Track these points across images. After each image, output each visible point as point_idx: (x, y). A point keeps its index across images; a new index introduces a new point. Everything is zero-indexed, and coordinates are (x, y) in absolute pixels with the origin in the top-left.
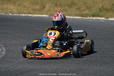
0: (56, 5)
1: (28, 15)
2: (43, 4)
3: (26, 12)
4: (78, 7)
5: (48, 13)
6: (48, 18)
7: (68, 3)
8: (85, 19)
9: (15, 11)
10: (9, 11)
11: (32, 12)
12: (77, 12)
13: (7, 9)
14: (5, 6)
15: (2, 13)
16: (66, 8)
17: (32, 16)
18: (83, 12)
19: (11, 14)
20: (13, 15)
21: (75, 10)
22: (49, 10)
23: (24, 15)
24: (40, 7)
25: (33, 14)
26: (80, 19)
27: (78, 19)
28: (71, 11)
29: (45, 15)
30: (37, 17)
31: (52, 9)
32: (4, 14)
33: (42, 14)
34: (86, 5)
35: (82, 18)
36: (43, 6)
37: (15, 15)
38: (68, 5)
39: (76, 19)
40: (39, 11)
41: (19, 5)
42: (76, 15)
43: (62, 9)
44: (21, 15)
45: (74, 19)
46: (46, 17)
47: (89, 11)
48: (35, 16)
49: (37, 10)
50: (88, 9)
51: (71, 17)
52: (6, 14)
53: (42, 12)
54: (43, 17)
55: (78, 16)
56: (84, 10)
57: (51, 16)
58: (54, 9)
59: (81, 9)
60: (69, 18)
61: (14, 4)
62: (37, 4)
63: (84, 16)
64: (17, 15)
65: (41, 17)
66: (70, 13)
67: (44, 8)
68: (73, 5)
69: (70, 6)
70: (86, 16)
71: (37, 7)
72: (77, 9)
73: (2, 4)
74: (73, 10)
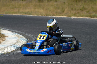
0: (72, 10)
1: (53, 16)
2: (63, 8)
3: (51, 14)
4: (87, 11)
5: (67, 15)
6: (66, 18)
7: (81, 8)
8: (93, 19)
9: (43, 13)
10: (40, 13)
11: (55, 14)
12: (87, 14)
13: (38, 12)
14: (37, 10)
15: (35, 15)
16: (79, 11)
17: (56, 17)
18: (91, 14)
19: (41, 16)
20: (42, 16)
21: (85, 13)
22: (67, 13)
23: (50, 16)
24: (61, 10)
25: (56, 16)
26: (89, 19)
27: (88, 19)
28: (82, 14)
29: (65, 16)
30: (59, 17)
31: (70, 12)
32: (36, 16)
33: (62, 16)
34: (93, 10)
35: (90, 18)
36: (63, 10)
37: (44, 16)
38: (80, 9)
39: (87, 19)
40: (60, 13)
41: (46, 9)
42: (86, 16)
43: (76, 12)
44: (48, 16)
45: (85, 19)
46: (65, 18)
47: (96, 13)
48: (58, 17)
49: (59, 13)
50: (95, 12)
51: (83, 18)
52: (38, 16)
53: (63, 14)
54: (63, 17)
55: (88, 17)
56: (92, 13)
57: (69, 17)
58: (71, 12)
59: (90, 12)
60: (82, 18)
61: (43, 8)
62: (59, 8)
63: (92, 17)
64: (45, 16)
65: (61, 17)
66: (82, 15)
67: (64, 11)
68: (84, 9)
69: (82, 10)
70: (94, 17)
71: (59, 11)
72: (87, 12)
73: (35, 9)
74: (84, 13)
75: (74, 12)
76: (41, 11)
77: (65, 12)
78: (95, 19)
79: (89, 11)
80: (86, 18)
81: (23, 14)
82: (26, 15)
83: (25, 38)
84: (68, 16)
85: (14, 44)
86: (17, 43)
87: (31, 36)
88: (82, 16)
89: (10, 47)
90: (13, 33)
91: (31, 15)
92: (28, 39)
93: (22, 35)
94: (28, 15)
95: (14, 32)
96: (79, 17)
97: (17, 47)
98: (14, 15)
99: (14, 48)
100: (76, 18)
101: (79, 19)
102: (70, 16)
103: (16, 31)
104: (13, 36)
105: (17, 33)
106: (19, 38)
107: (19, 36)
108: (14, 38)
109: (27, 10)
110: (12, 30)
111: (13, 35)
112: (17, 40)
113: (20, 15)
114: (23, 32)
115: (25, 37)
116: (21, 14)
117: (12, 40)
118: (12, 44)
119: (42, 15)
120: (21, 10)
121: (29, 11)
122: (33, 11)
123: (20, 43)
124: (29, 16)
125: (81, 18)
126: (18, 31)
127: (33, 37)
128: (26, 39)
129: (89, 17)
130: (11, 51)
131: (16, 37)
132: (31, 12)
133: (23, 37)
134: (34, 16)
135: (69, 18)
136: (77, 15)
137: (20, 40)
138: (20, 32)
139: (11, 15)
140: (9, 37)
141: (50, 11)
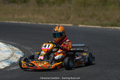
75: (81, 19)
76: (42, 17)
77: (71, 19)
78: (108, 28)
79: (99, 19)
80: (96, 27)
81: (18, 22)
82: (22, 22)
83: (20, 52)
84: (75, 24)
85: (8, 59)
86: (11, 57)
87: (28, 48)
88: (92, 25)
89: (2, 62)
90: (6, 45)
91: (29, 23)
92: (24, 53)
93: (18, 48)
94: (24, 23)
95: (8, 43)
96: (88, 26)
97: (11, 63)
98: (7, 22)
99: (8, 64)
100: (84, 27)
101: (87, 28)
102: (77, 25)
103: (10, 42)
104: (6, 49)
105: (11, 45)
106: (14, 51)
107: (13, 49)
108: (7, 51)
109: (24, 17)
110: (4, 41)
111: (6, 47)
112: (11, 53)
113: (14, 22)
114: (19, 44)
115: (21, 49)
116: (16, 21)
117: (5, 53)
118: (5, 59)
119: (42, 23)
120: (16, 17)
121: (26, 18)
122: (31, 18)
123: (14, 58)
124: (26, 24)
125: (91, 26)
126: (12, 43)
127: (31, 49)
128: (23, 52)
129: (100, 26)
130: (3, 67)
131: (10, 50)
132: (29, 19)
133: (19, 50)
134: (32, 23)
135: (76, 26)
136: (86, 23)
137: (15, 53)
138: (14, 43)
139: (3, 22)
140: (1, 50)
141: (52, 17)
